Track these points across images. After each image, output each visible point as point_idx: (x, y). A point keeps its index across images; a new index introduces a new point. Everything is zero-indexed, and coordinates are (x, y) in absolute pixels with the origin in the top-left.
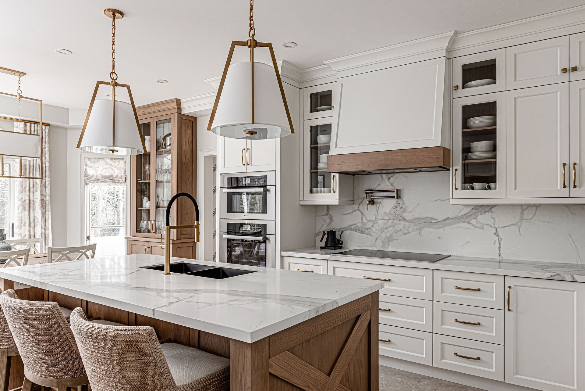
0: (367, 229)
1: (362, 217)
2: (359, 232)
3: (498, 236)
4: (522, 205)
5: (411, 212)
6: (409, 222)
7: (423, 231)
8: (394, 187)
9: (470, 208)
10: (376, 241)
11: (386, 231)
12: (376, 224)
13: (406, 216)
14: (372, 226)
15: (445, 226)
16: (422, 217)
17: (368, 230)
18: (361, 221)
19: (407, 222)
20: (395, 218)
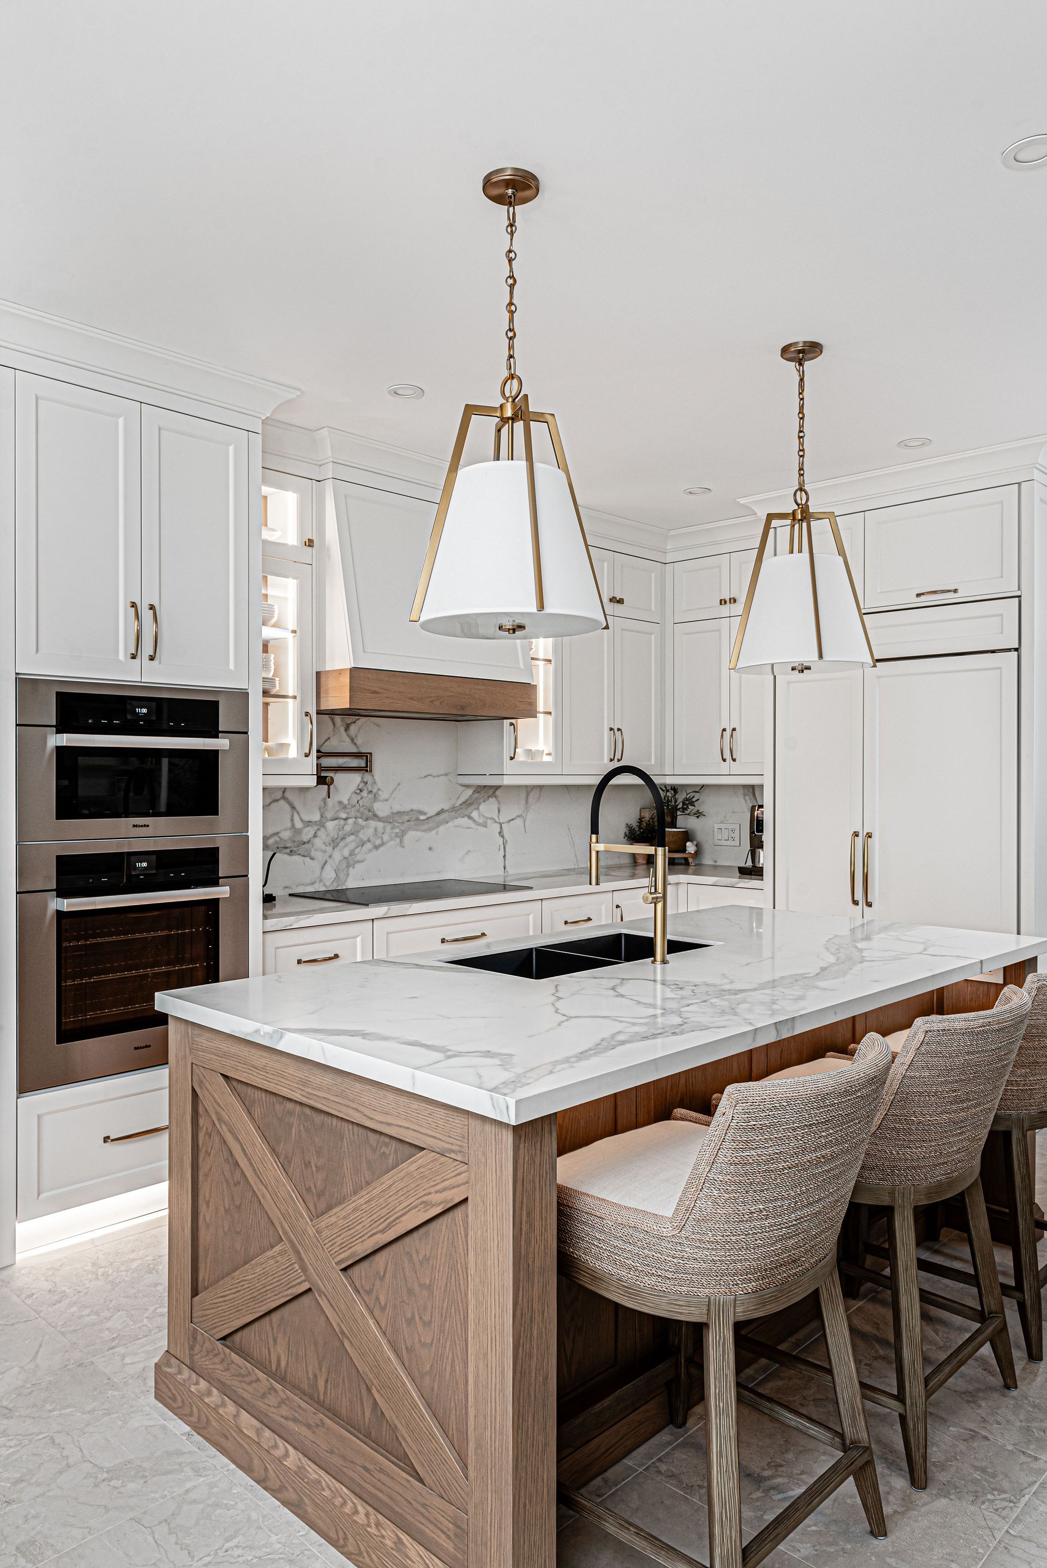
0: (304, 843)
1: (292, 816)
2: (285, 853)
3: (503, 837)
4: (527, 786)
5: (386, 800)
6: (384, 822)
7: (406, 838)
8: (358, 748)
9: (470, 792)
10: (322, 868)
11: (342, 844)
12: (323, 829)
13: (378, 810)
14: (315, 836)
15: (438, 826)
16: (404, 810)
17: (306, 846)
18: (289, 824)
19: (380, 821)
20: (358, 815)
